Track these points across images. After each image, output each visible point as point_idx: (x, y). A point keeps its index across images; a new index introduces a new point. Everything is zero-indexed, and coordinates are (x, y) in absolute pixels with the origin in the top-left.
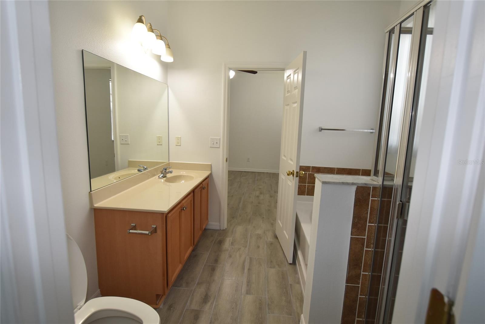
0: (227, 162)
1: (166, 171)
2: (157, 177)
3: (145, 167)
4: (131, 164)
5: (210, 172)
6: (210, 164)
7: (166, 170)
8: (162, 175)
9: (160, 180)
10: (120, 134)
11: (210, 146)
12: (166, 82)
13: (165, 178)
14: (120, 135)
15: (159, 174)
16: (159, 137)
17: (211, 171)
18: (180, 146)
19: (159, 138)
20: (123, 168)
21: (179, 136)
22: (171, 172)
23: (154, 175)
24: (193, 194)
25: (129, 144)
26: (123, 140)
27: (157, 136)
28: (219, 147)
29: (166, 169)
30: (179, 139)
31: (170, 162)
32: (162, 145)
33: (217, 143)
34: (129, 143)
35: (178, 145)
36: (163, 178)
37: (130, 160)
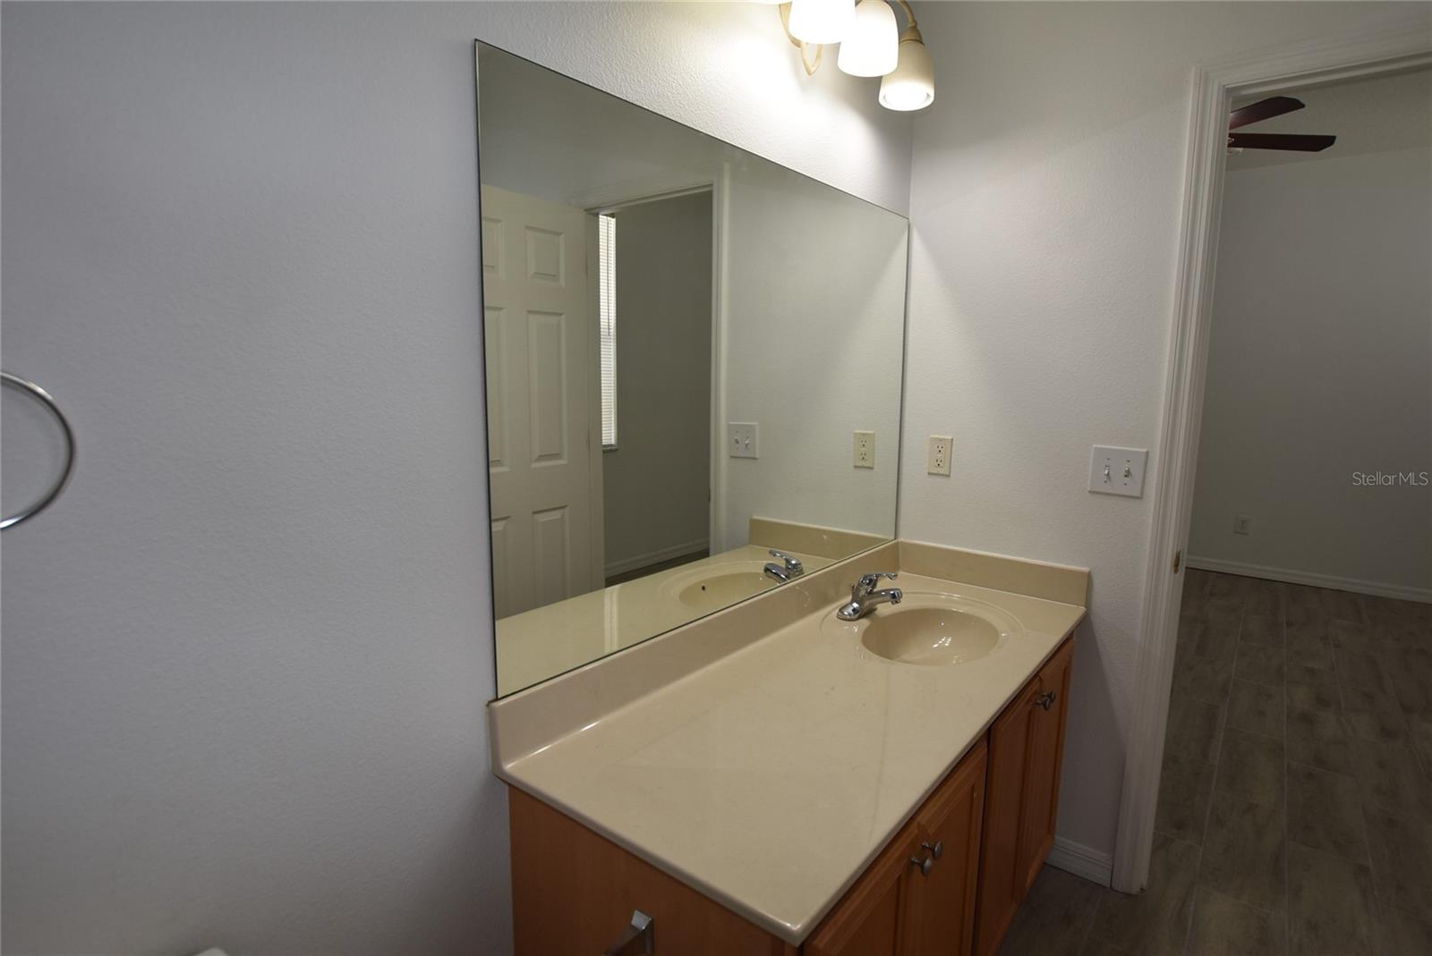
0: (1176, 571)
1: (875, 590)
2: (832, 610)
3: (793, 562)
4: (761, 534)
5: (1083, 609)
6: (1085, 569)
7: (874, 586)
8: (855, 605)
9: (846, 626)
10: (731, 423)
11: (1089, 489)
12: (899, 208)
13: (865, 622)
14: (729, 425)
15: (845, 595)
16: (864, 434)
17: (1088, 604)
18: (948, 476)
19: (864, 440)
20: (734, 545)
21: (947, 437)
22: (895, 598)
23: (823, 601)
24: (986, 750)
25: (755, 459)
26: (737, 442)
27: (856, 434)
28: (1138, 494)
29: (873, 583)
30: (943, 448)
31: (901, 539)
32: (871, 468)
33: (1128, 474)
34: (757, 456)
35: (940, 471)
36: (859, 618)
37: (755, 517)
